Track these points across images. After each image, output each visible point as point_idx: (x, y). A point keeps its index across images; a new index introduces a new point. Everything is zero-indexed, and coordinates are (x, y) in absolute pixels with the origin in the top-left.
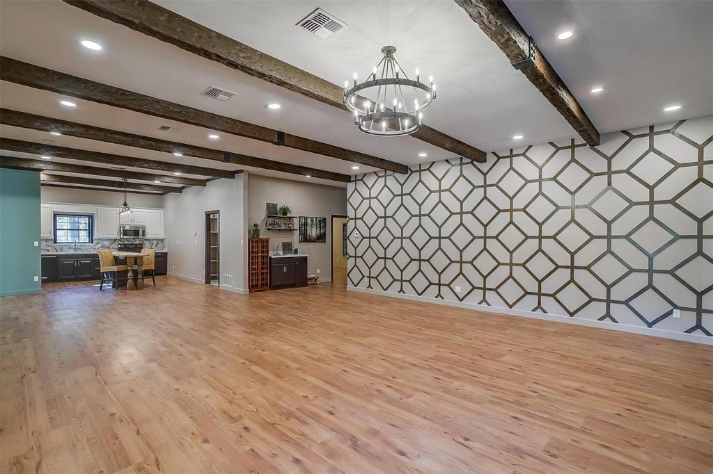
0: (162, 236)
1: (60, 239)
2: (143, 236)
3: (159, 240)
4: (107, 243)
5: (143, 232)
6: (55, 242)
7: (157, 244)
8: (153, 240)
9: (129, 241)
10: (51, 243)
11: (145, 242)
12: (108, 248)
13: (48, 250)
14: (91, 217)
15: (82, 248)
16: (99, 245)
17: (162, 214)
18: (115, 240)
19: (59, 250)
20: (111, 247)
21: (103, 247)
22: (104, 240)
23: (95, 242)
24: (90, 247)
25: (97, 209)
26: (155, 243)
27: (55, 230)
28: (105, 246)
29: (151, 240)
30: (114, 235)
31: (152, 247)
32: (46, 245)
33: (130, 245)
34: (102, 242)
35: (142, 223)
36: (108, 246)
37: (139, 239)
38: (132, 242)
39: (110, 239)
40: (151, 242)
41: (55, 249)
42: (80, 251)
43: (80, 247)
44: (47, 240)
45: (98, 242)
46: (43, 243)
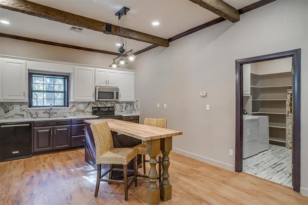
0: (132, 99)
1: (34, 104)
2: (117, 98)
3: (127, 103)
4: (82, 107)
5: (117, 93)
6: (30, 105)
7: (126, 106)
8: (123, 102)
9: (101, 104)
10: (26, 107)
12: (83, 111)
13: (23, 116)
14: (66, 77)
15: (59, 112)
16: (74, 109)
17: (132, 76)
18: (89, 103)
19: (35, 116)
20: (86, 111)
21: (78, 111)
22: (79, 103)
23: (71, 105)
24: (66, 111)
25: (74, 68)
26: (124, 105)
27: (31, 91)
28: (80, 109)
29: (121, 103)
30: (90, 97)
31: (122, 110)
32: (21, 109)
33: (103, 108)
34: (77, 105)
35: (115, 84)
36: (83, 109)
37: (111, 102)
38: (104, 105)
39: (85, 102)
40: (121, 105)
41: (29, 114)
42: (55, 115)
43: (56, 111)
44: (21, 104)
45: (73, 105)
46: (17, 108)
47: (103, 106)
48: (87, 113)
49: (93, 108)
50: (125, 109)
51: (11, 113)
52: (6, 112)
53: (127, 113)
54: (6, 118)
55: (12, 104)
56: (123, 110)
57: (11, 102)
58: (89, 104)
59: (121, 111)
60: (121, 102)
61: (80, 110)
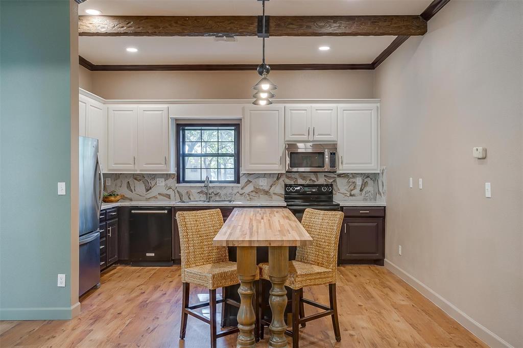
0: (372, 167)
1: (190, 175)
3: (367, 176)
4: (263, 183)
5: (333, 154)
6: (180, 177)
7: (365, 184)
8: (355, 175)
9: (304, 178)
10: (172, 182)
11: (339, 180)
12: (266, 193)
13: (169, 196)
15: (222, 192)
16: (250, 188)
17: (374, 113)
18: (279, 176)
19: (185, 198)
20: (271, 191)
21: (257, 191)
22: (259, 176)
23: (243, 180)
24: (235, 191)
25: (243, 109)
26: (359, 181)
27: (181, 158)
28: (261, 188)
29: (351, 176)
30: (275, 164)
31: (353, 193)
32: (166, 185)
33: (306, 186)
34: (256, 180)
35: (329, 135)
36: (266, 188)
37: (326, 174)
38: (311, 180)
39: (270, 174)
40: (351, 180)
41: (177, 195)
42: (217, 198)
43: (218, 191)
44: (167, 176)
45: (248, 181)
46: (161, 183)
47: (308, 182)
48: (274, 197)
49: (286, 186)
50: (361, 190)
51: (154, 192)
52: (147, 190)
53: (365, 200)
54: (148, 199)
55: (154, 176)
56: (356, 192)
57: (153, 174)
58: (278, 179)
59: (351, 195)
60: (352, 174)
61: (261, 190)
